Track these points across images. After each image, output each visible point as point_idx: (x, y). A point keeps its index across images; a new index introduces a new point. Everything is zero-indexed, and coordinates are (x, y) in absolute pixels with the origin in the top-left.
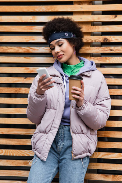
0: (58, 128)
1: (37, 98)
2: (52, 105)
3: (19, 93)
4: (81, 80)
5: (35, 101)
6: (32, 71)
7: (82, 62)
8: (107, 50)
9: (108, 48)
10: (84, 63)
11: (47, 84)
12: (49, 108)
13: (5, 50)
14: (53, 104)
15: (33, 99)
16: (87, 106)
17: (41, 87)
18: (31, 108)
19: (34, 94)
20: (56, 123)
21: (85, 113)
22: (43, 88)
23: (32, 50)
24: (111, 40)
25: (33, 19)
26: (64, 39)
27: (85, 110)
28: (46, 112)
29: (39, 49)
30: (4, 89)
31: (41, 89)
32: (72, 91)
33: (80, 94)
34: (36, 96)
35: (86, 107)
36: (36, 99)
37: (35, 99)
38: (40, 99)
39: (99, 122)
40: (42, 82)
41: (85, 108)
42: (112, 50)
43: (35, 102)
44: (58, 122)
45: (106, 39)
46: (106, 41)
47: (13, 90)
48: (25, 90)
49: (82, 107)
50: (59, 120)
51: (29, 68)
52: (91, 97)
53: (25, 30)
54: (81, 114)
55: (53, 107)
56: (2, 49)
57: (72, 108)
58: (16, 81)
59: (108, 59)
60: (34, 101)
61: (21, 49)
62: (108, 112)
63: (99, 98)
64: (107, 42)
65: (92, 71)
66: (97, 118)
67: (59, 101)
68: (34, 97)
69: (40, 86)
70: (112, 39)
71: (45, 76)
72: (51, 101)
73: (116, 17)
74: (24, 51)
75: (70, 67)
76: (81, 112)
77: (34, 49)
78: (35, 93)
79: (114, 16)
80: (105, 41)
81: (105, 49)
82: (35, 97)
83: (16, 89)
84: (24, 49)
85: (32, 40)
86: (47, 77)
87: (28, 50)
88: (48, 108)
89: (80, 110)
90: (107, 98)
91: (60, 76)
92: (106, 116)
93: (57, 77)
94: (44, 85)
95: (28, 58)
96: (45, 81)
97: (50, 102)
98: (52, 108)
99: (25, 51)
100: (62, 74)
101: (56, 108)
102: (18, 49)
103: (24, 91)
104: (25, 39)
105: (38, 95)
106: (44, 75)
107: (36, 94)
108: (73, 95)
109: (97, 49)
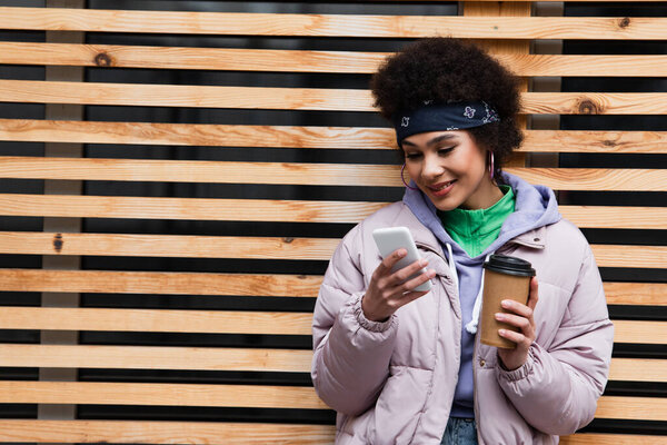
0: (441, 437)
1: (366, 332)
2: (415, 354)
3: (264, 293)
4: (532, 278)
5: (359, 341)
6: (315, 214)
7: (510, 193)
8: (592, 145)
9: (598, 137)
10: (514, 198)
11: (409, 284)
12: (404, 362)
13: (211, 138)
14: (420, 351)
15: (349, 335)
16: (538, 365)
17: (386, 294)
18: (336, 362)
19: (353, 317)
20: (434, 417)
21: (531, 390)
22: (391, 297)
23: (313, 138)
24: (608, 108)
25: (316, 25)
26: (460, 130)
27: (534, 380)
28: (390, 375)
29: (339, 136)
30: (209, 280)
31: (386, 300)
32: (501, 316)
33: (526, 327)
34: (361, 325)
35: (535, 370)
36: (364, 336)
37: (359, 336)
38: (378, 335)
39: (573, 415)
40: (392, 277)
41: (531, 372)
42: (610, 144)
43: (360, 347)
44: (440, 415)
45: (588, 104)
46: (590, 109)
47: (242, 284)
48: (288, 286)
49: (522, 369)
50: (443, 406)
51: (302, 205)
52: (544, 323)
53: (285, 65)
54: (518, 392)
55: (420, 361)
56: (198, 134)
57: (482, 365)
58: (252, 252)
59: (597, 177)
60: (354, 344)
61: (270, 135)
62: (602, 373)
63: (570, 323)
64: (594, 113)
65: (547, 226)
66: (568, 403)
67: (440, 341)
68: (354, 328)
69: (381, 291)
70: (612, 105)
71: (404, 256)
72: (411, 340)
73: (624, 25)
74: (283, 144)
75: (469, 216)
76: (518, 387)
77: (322, 137)
78: (356, 313)
79: (617, 20)
80: (587, 111)
81: (584, 140)
82: (358, 326)
83: (255, 282)
84: (282, 136)
85: (313, 101)
86: (409, 258)
87: (297, 139)
88: (397, 361)
89: (514, 380)
90: (601, 324)
91: (438, 249)
92: (597, 390)
93: (427, 250)
94: (397, 285)
95: (298, 168)
96: (402, 273)
97: (408, 340)
98: (418, 363)
99: (286, 141)
100: (444, 240)
101: (430, 365)
102: (260, 134)
103: (284, 289)
104: (288, 97)
105: (371, 323)
106: (401, 252)
107: (362, 316)
108: (503, 331)
109: (554, 138)
